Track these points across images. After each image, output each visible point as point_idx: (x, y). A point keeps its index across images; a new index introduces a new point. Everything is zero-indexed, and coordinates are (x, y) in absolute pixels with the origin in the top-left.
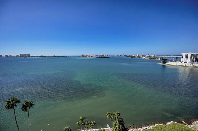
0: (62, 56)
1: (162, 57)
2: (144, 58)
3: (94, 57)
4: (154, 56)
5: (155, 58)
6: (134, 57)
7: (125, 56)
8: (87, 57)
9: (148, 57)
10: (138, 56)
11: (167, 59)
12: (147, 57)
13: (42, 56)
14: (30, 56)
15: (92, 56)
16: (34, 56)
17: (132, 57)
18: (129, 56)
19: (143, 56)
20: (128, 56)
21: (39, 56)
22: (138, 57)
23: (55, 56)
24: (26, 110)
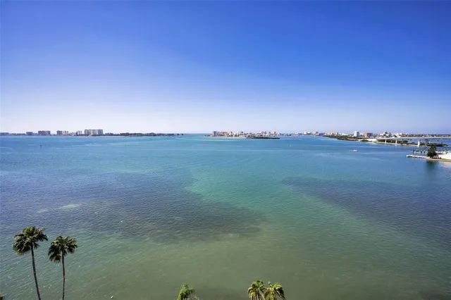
0: (170, 135)
1: (427, 140)
2: (374, 140)
3: (241, 137)
4: (403, 135)
5: (406, 142)
6: (345, 138)
7: (320, 135)
8: (225, 137)
9: (385, 138)
10: (355, 135)
11: (441, 145)
12: (380, 138)
13: (127, 134)
14: (104, 133)
15: (236, 136)
16: (112, 135)
17: (340, 138)
18: (332, 136)
19: (370, 135)
20: (329, 136)
21: (122, 135)
22: (355, 138)
23: (155, 135)
24: (58, 258)
